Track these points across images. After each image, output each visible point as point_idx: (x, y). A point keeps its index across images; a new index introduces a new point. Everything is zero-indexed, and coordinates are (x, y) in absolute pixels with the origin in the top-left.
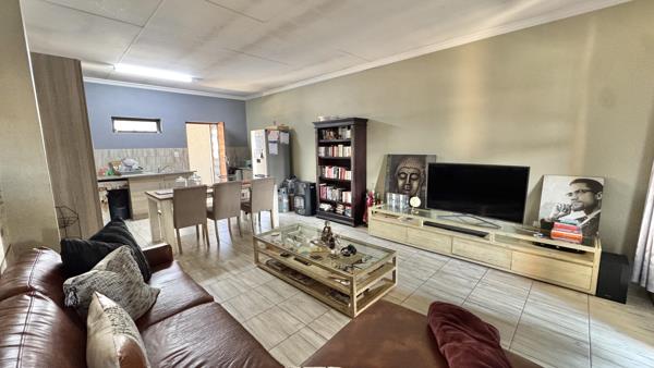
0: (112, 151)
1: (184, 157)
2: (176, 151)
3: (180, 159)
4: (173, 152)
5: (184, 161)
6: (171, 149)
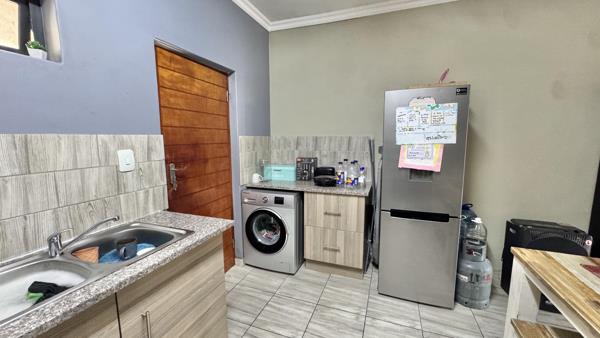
1: (149, 167)
2: (122, 146)
3: (140, 178)
4: (112, 148)
5: (150, 181)
6: (102, 137)
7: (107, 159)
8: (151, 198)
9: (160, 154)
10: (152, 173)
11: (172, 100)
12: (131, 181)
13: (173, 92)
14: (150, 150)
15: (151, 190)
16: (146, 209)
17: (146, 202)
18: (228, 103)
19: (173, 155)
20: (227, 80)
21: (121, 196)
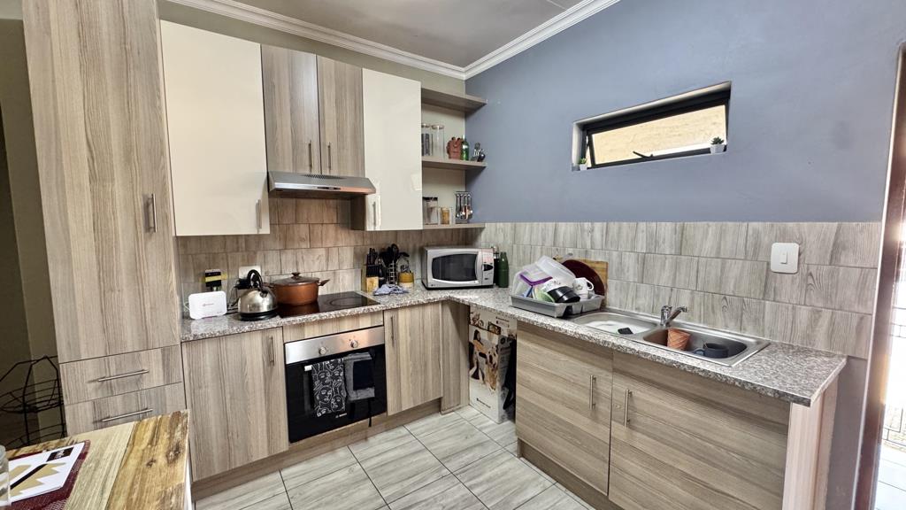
3: (807, 287)
4: (766, 239)
5: (828, 298)
6: (754, 225)
7: (757, 253)
8: (824, 324)
9: (866, 256)
12: (788, 288)
14: (837, 247)
16: (809, 338)
17: (812, 327)
21: (768, 303)
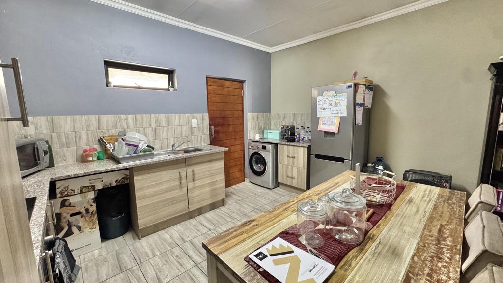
0: (104, 118)
1: (203, 126)
2: (193, 118)
3: (199, 130)
4: (190, 119)
5: (203, 132)
6: (187, 115)
7: (189, 123)
8: (203, 138)
9: (207, 121)
10: (203, 129)
11: (213, 99)
12: (196, 131)
13: (214, 95)
14: (203, 120)
15: (203, 136)
16: (201, 143)
17: (201, 140)
18: (243, 97)
19: (213, 122)
20: (243, 85)
21: (193, 137)
